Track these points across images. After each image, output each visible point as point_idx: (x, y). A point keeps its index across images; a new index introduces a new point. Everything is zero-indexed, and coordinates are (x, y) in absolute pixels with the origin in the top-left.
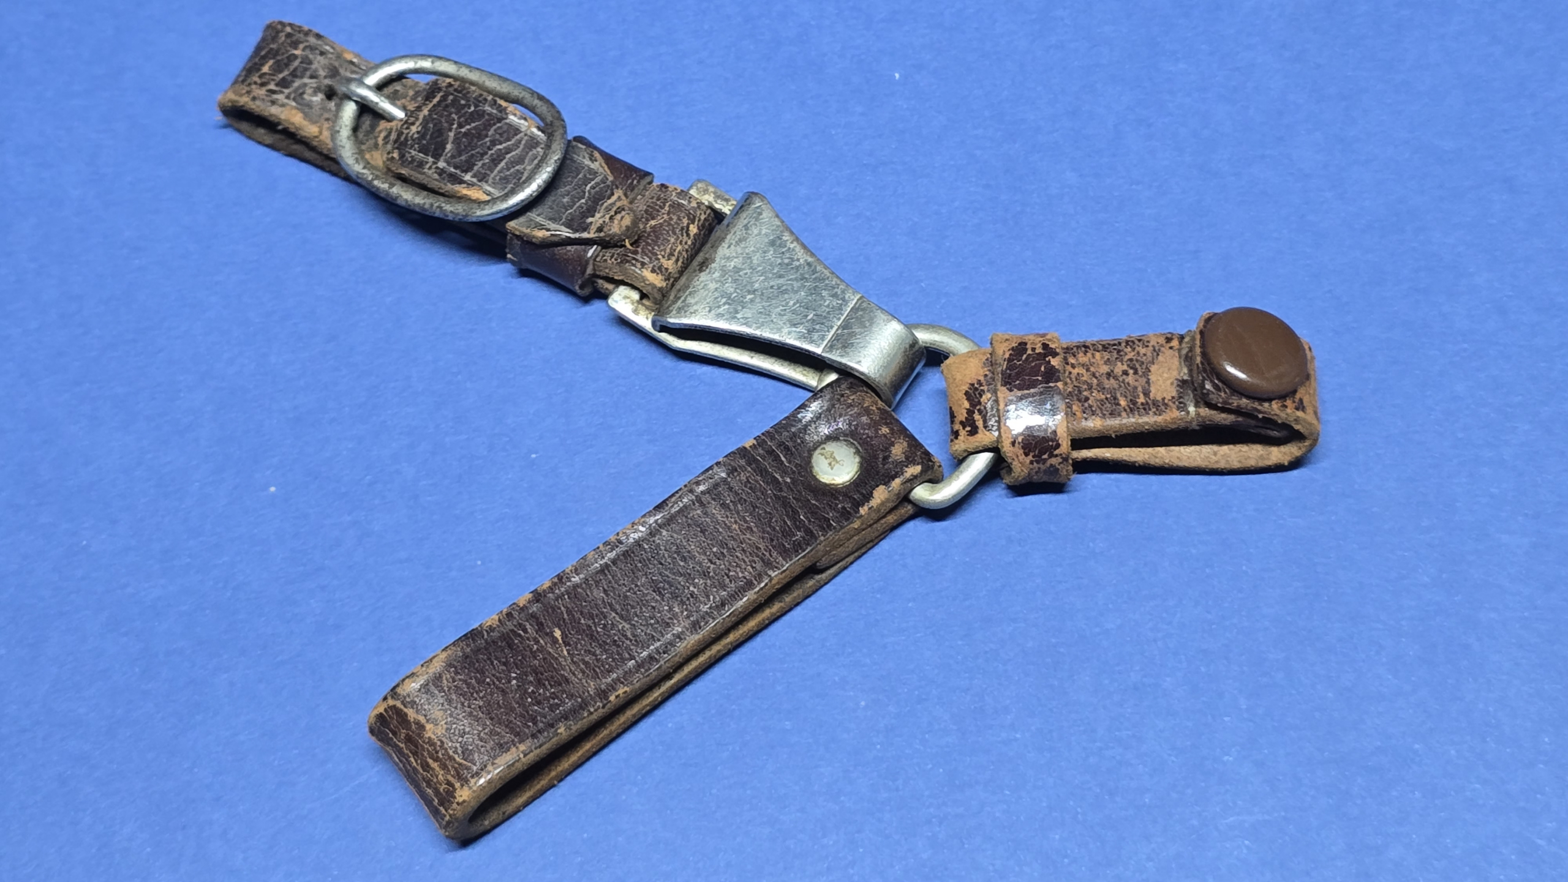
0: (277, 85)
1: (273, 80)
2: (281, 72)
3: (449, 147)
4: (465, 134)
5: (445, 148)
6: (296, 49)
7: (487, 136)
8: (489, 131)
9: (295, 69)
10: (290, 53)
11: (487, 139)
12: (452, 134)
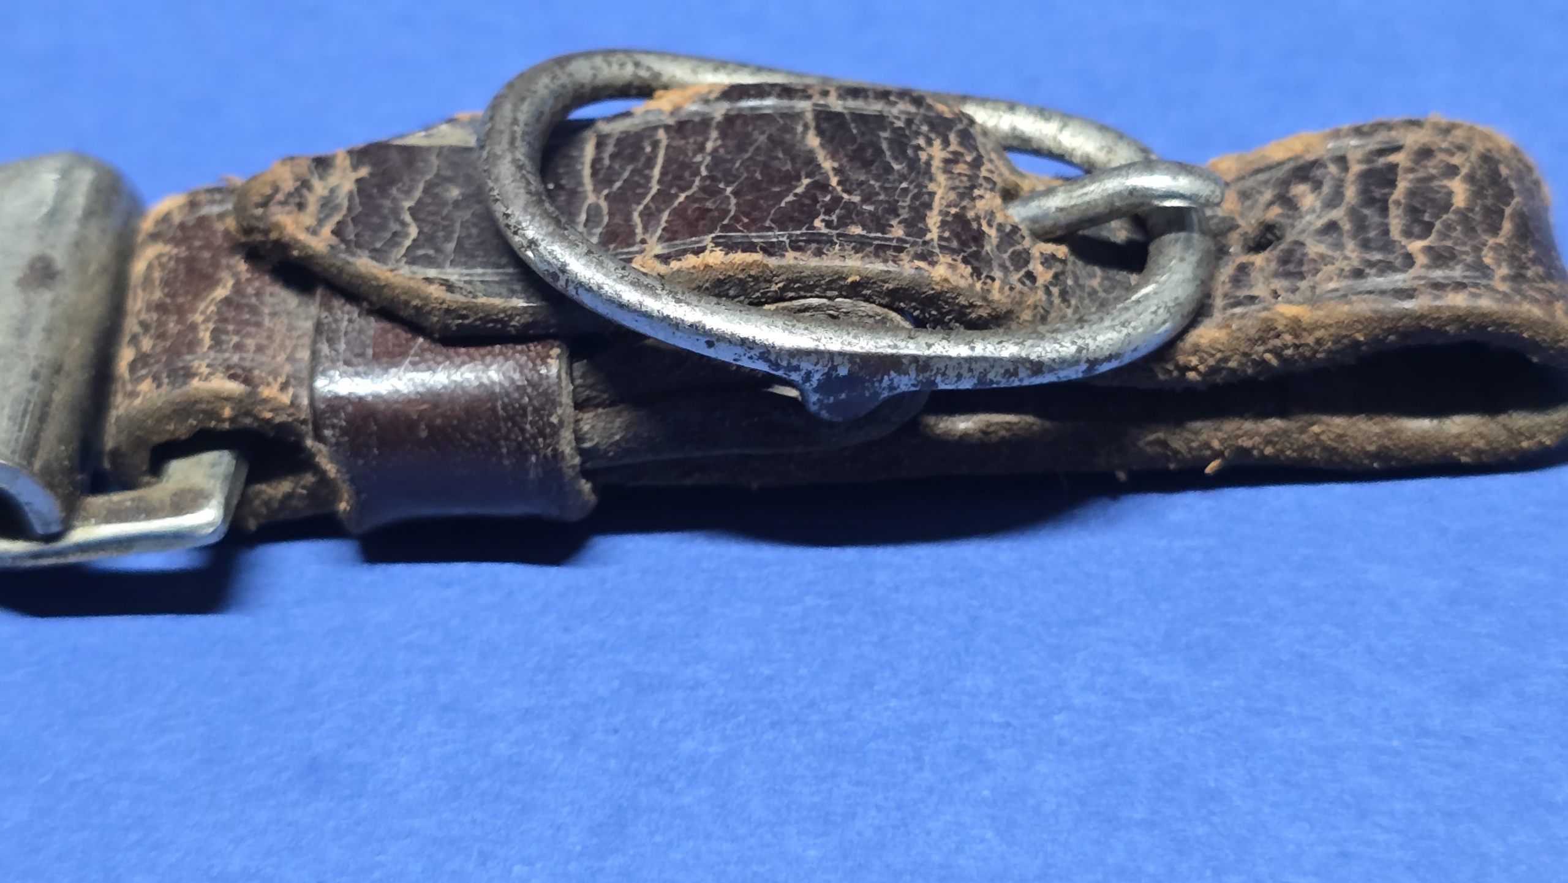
0: (1393, 168)
1: (1411, 170)
2: (1411, 193)
3: (813, 141)
4: (792, 179)
5: (820, 132)
6: (1429, 250)
7: (735, 193)
8: (737, 204)
9: (1384, 210)
10: (1434, 235)
11: (729, 190)
12: (827, 165)
